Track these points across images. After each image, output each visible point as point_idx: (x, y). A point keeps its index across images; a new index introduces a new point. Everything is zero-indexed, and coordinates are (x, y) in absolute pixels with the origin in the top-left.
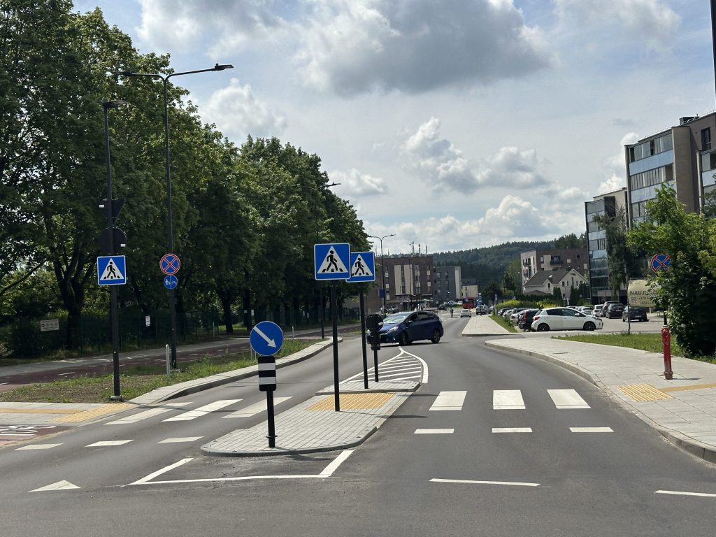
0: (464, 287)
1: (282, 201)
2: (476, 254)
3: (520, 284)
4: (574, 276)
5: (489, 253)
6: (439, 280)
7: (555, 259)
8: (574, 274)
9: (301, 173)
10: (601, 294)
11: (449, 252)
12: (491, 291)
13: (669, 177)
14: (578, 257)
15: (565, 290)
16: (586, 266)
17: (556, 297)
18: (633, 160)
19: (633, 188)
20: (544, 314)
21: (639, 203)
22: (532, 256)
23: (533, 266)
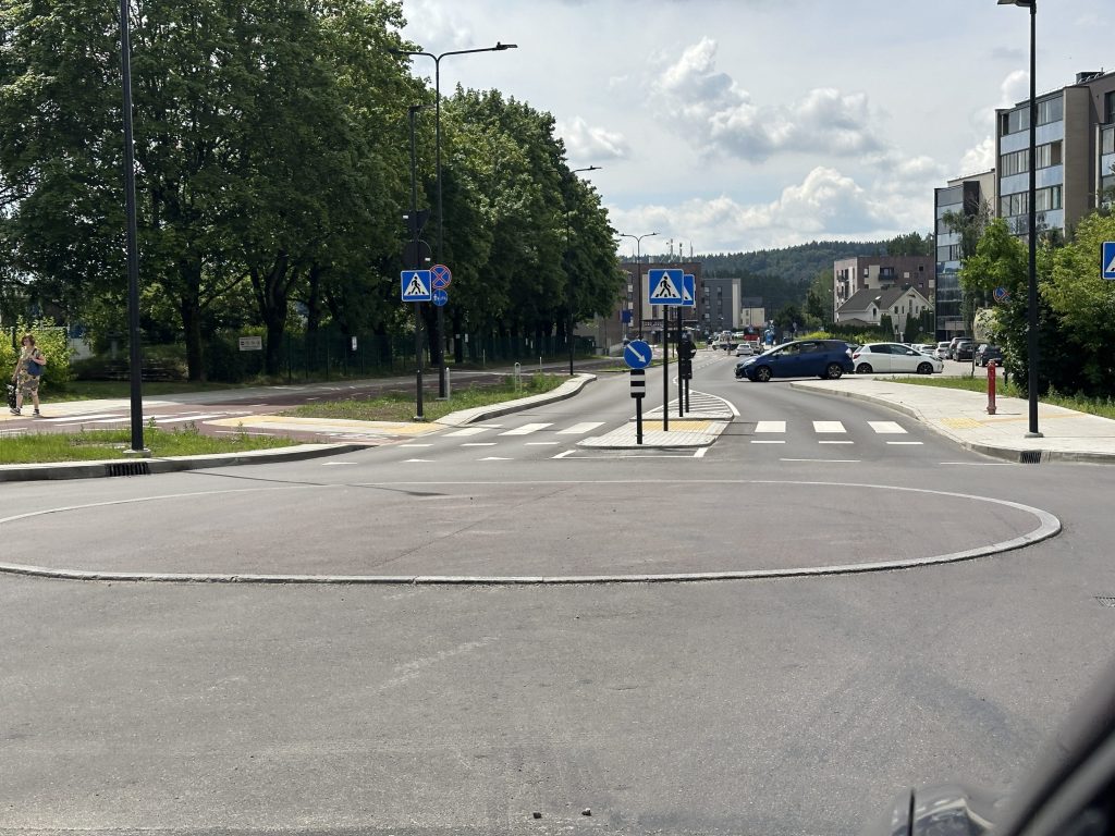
0: (744, 310)
1: (511, 185)
2: (763, 258)
3: (831, 308)
4: (913, 299)
5: (783, 258)
6: (708, 298)
7: (886, 272)
8: (914, 296)
9: (530, 143)
10: (949, 326)
11: (722, 255)
12: (787, 318)
13: (1056, 161)
14: (921, 269)
15: (900, 321)
16: (932, 284)
17: (885, 329)
18: (1006, 133)
19: (1004, 172)
20: (866, 351)
21: (1011, 196)
22: (851, 266)
23: (852, 281)
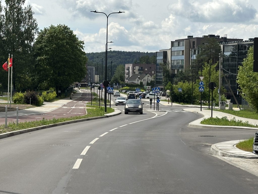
3: (124, 78)
4: (148, 77)
7: (140, 68)
8: (149, 76)
10: (159, 87)
13: (183, 55)
14: (150, 68)
16: (153, 72)
18: (173, 46)
21: (174, 60)
22: (130, 66)
23: (131, 70)
